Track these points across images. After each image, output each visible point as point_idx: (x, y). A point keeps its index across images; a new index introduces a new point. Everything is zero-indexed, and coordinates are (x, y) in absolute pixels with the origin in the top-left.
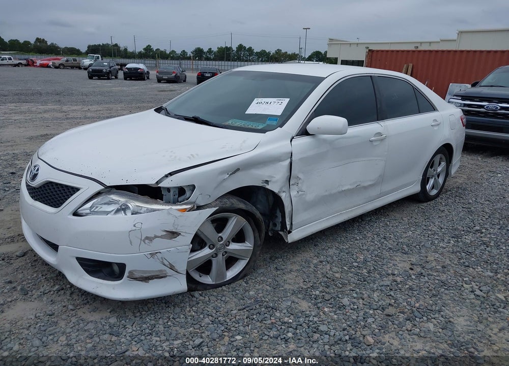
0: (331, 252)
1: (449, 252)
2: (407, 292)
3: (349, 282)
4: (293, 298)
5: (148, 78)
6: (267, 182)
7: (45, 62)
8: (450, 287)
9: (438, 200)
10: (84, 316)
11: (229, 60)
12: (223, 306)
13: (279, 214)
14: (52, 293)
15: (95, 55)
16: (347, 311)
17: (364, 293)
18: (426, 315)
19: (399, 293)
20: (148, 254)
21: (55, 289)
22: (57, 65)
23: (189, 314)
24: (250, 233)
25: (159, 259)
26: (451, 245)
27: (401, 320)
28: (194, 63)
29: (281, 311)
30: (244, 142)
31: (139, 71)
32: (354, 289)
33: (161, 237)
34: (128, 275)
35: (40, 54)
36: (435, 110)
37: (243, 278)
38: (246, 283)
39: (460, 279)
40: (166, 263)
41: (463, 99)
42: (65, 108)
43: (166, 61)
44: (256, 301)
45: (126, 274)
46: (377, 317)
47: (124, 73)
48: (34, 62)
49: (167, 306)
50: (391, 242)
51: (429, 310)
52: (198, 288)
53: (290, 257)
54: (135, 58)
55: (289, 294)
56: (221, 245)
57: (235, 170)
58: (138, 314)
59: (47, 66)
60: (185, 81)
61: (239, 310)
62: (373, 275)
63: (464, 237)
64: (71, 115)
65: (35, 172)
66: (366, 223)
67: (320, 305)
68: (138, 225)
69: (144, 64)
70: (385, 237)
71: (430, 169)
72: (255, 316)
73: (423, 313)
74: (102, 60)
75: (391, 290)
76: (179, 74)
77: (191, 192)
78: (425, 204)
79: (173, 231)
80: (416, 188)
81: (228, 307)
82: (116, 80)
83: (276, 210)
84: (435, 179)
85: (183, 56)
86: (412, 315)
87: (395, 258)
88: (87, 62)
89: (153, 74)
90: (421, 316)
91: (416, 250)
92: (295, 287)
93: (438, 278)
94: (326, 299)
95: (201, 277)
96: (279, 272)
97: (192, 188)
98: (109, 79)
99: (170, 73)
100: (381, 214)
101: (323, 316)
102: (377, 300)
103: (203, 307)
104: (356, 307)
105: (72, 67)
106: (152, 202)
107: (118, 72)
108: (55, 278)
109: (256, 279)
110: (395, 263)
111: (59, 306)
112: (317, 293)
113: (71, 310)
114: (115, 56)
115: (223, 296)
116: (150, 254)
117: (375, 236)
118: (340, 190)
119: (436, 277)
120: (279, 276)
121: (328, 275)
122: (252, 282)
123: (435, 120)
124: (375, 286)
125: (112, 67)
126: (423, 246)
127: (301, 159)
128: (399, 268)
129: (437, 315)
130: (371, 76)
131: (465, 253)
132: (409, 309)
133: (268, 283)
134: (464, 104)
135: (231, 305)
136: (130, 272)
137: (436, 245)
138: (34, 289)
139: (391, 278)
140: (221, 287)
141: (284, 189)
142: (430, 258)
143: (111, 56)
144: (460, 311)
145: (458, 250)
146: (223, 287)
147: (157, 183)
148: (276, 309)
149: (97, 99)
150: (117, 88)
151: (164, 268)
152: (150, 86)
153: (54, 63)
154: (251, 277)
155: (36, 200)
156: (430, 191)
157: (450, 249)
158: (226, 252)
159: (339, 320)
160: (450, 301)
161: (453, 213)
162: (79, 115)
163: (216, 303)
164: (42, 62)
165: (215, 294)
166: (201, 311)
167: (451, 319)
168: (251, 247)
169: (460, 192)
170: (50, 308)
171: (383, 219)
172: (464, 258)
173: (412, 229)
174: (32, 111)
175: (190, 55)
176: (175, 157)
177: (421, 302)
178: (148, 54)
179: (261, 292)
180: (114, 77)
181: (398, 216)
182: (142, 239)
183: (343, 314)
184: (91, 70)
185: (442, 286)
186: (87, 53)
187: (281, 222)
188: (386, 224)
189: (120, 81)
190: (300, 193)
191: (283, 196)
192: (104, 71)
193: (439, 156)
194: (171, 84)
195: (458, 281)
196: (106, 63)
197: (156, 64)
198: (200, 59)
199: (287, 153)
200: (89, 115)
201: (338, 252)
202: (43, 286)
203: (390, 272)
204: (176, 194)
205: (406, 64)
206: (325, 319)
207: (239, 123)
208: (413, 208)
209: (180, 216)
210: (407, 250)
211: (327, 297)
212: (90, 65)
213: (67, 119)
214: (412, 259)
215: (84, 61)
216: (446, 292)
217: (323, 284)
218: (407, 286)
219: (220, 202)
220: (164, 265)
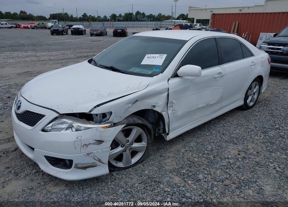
0: (192, 144)
1: (260, 142)
2: (236, 170)
3: (203, 164)
4: (170, 175)
5: (85, 34)
6: (154, 106)
7: (26, 25)
8: (261, 165)
9: (254, 108)
10: (50, 189)
11: (131, 21)
12: (130, 181)
13: (162, 124)
14: (32, 174)
15: (54, 20)
16: (202, 183)
17: (211, 171)
18: (248, 185)
19: (231, 170)
20: (85, 154)
21: (33, 172)
22: (33, 27)
23: (111, 187)
24: (145, 137)
25: (92, 157)
26: (262, 138)
27: (233, 188)
28: (111, 23)
29: (163, 184)
30: (140, 83)
31: (80, 29)
32: (205, 168)
33: (93, 144)
34: (74, 166)
35: (23, 20)
36: (253, 56)
37: (141, 162)
38: (143, 166)
39: (268, 160)
40: (96, 158)
41: (268, 45)
42: (38, 54)
43: (95, 22)
44: (149, 178)
45: (73, 165)
46: (219, 186)
47: (72, 31)
48: (20, 26)
49: (97, 182)
50: (227, 136)
51: (250, 181)
52: (115, 170)
53: (168, 148)
54: (77, 21)
55: (168, 172)
56: (128, 145)
57: (136, 101)
58: (81, 187)
59: (27, 28)
60: (106, 35)
61: (139, 184)
62: (216, 159)
63: (269, 132)
64: (42, 58)
65: (19, 105)
66: (212, 124)
67: (186, 179)
68: (79, 138)
69: (83, 25)
70: (223, 133)
71: (249, 91)
72: (148, 188)
73: (246, 184)
74: (58, 23)
75: (227, 168)
76: (102, 31)
77: (110, 115)
78: (246, 111)
79: (100, 140)
80: (241, 103)
81: (133, 182)
82: (67, 35)
83: (160, 121)
84: (252, 96)
85: (105, 19)
86: (239, 185)
87: (229, 147)
88: (50, 24)
89: (88, 31)
90: (245, 186)
91: (241, 142)
92: (171, 168)
93: (255, 160)
94: (190, 175)
95: (117, 163)
96: (162, 158)
97: (110, 113)
98: (62, 35)
99: (97, 30)
100: (221, 119)
101: (188, 187)
102: (219, 176)
103: (118, 182)
104: (207, 180)
105: (42, 28)
106: (87, 123)
107: (68, 30)
108: (33, 165)
109: (148, 163)
110: (230, 150)
111: (36, 183)
112: (184, 171)
113: (43, 185)
114: (66, 20)
115: (130, 174)
116: (87, 154)
117: (218, 133)
118: (197, 107)
119: (253, 160)
120: (162, 160)
121: (190, 160)
122: (146, 165)
123: (253, 62)
124: (218, 166)
125: (64, 27)
126: (245, 139)
127: (174, 92)
128: (231, 154)
129: (254, 185)
130: (215, 38)
131: (270, 143)
132: (238, 181)
133: (156, 166)
134: (269, 47)
135: (134, 181)
136: (76, 165)
137: (253, 138)
138: (22, 172)
139: (227, 160)
140: (129, 168)
141: (164, 110)
142: (250, 147)
143: (64, 21)
144: (267, 182)
145: (266, 141)
146: (130, 168)
147: (90, 111)
148: (160, 183)
149: (56, 48)
150: (67, 41)
151: (95, 161)
152: (86, 38)
153: (31, 26)
154: (146, 162)
155: (20, 121)
156: (249, 103)
157: (261, 141)
158: (131, 149)
159: (197, 189)
160: (261, 175)
161: (263, 117)
162: (46, 58)
163: (126, 179)
164: (24, 25)
165: (125, 173)
166: (117, 185)
167: (262, 187)
168: (146, 145)
169: (266, 102)
170: (31, 184)
171: (222, 122)
172: (270, 146)
173: (239, 128)
174: (19, 57)
175: (109, 18)
176: (100, 95)
177: (245, 176)
178: (85, 18)
179: (151, 171)
180: (66, 34)
181: (230, 119)
182: (82, 145)
183: (199, 185)
184: (52, 30)
185: (257, 165)
186: (50, 19)
187: (163, 128)
188: (224, 125)
189: (69, 36)
190: (174, 111)
191: (164, 114)
192: (60, 30)
193: (255, 83)
194: (98, 37)
195: (266, 161)
196: (60, 25)
197: (90, 25)
198: (115, 21)
199: (165, 89)
200: (52, 58)
201: (196, 144)
202: (27, 170)
203: (226, 156)
204: (101, 117)
205: (234, 21)
206: (189, 188)
207: (137, 70)
208: (239, 114)
209: (104, 131)
210: (236, 141)
211: (190, 174)
212: (52, 26)
213: (39, 61)
214: (239, 148)
215: (48, 24)
216: (260, 169)
217: (187, 165)
218: (237, 166)
219: (127, 120)
220: (95, 160)
